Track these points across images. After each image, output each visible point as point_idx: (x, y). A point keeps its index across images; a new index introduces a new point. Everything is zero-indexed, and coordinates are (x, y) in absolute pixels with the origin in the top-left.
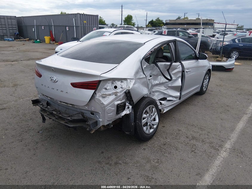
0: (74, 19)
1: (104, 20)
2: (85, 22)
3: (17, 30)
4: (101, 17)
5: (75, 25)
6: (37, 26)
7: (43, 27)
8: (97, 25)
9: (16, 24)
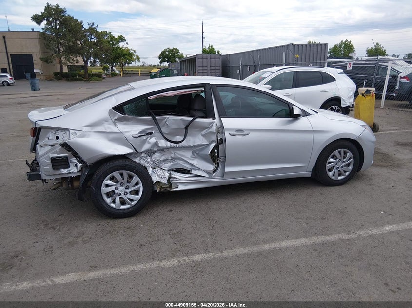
0: (284, 53)
1: (384, 49)
2: (297, 56)
3: (221, 72)
4: (380, 44)
5: (284, 63)
6: (243, 66)
7: (248, 67)
8: (324, 60)
9: (221, 65)
